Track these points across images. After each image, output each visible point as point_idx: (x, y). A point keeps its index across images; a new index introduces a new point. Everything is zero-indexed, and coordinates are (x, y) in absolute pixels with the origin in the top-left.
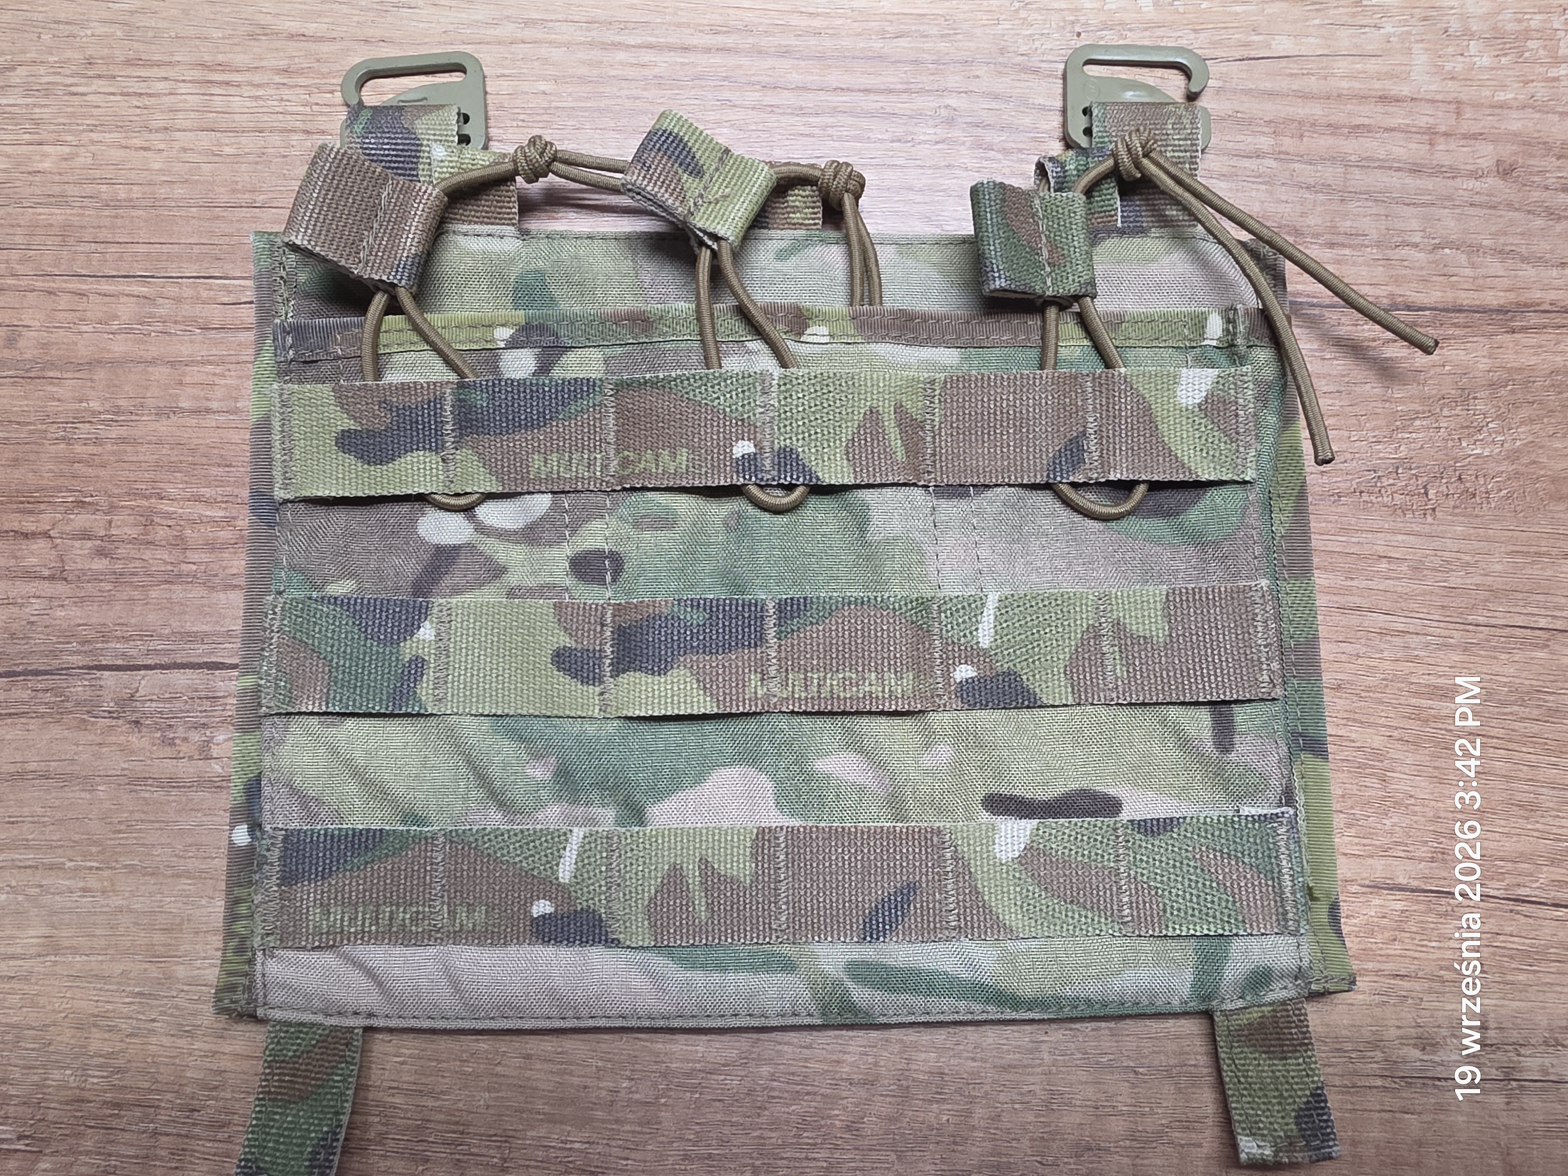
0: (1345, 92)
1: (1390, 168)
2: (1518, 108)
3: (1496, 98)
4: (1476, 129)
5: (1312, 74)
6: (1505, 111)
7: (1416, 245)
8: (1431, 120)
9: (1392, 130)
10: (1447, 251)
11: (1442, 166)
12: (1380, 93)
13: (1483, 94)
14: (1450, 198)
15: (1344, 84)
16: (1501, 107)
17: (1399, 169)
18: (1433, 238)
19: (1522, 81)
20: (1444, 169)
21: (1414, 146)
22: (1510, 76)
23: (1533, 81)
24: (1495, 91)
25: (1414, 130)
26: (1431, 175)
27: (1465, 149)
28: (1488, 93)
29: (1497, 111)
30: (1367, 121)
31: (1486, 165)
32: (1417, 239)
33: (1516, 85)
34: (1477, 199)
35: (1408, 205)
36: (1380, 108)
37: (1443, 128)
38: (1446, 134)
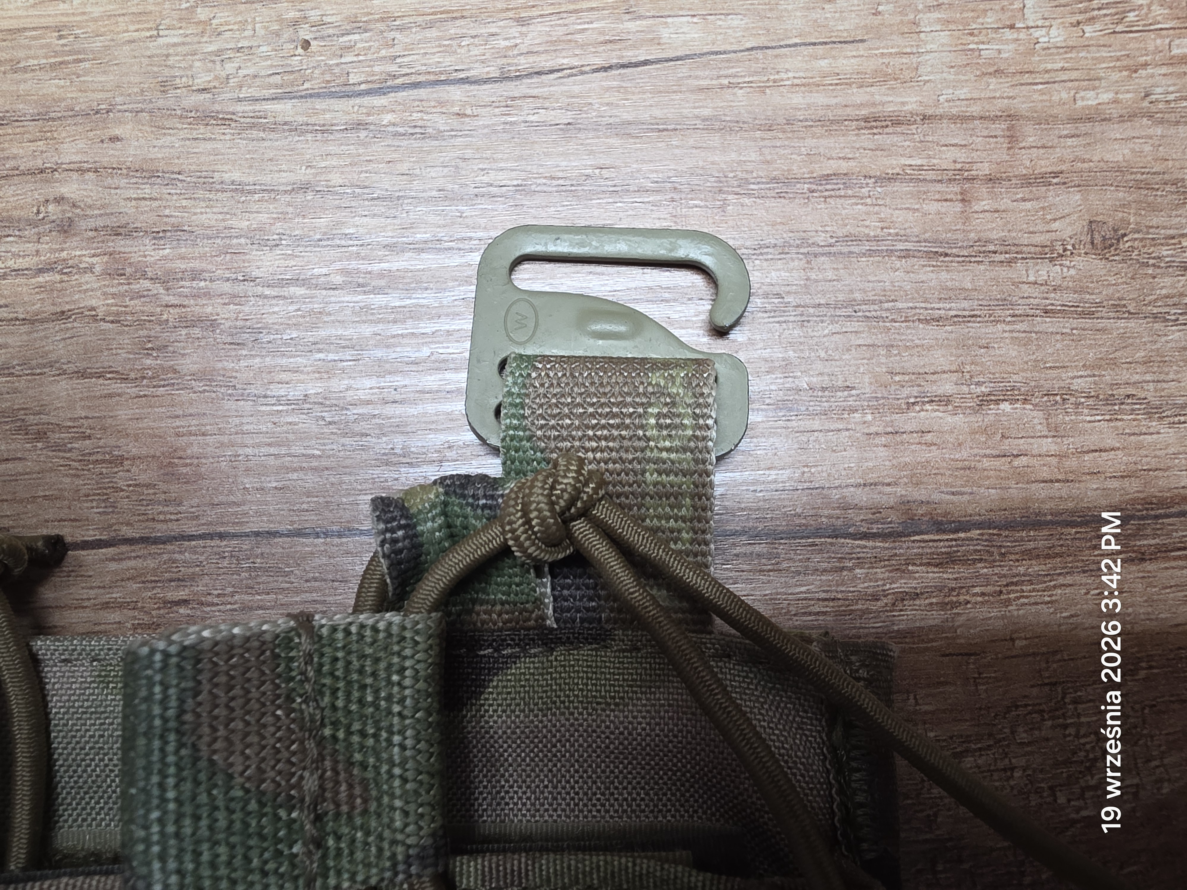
0: (800, 115)
1: (890, 252)
2: (1122, 119)
3: (1080, 103)
4: (1045, 166)
5: (737, 85)
6: (1098, 128)
7: (944, 401)
8: (961, 155)
9: (891, 179)
10: (1005, 406)
11: (988, 241)
12: (864, 112)
13: (1056, 98)
14: (1005, 302)
15: (798, 99)
16: (1090, 119)
17: (906, 255)
18: (978, 384)
19: (1126, 68)
20: (992, 248)
21: (933, 207)
22: (1103, 60)
23: (1146, 65)
24: (1078, 90)
25: (931, 175)
26: (966, 260)
27: (1028, 205)
28: (1064, 95)
29: (1084, 128)
30: (844, 166)
31: (1069, 232)
32: (947, 387)
33: (1115, 76)
34: (1057, 299)
35: (927, 321)
36: (866, 139)
37: (985, 169)
38: (990, 180)
